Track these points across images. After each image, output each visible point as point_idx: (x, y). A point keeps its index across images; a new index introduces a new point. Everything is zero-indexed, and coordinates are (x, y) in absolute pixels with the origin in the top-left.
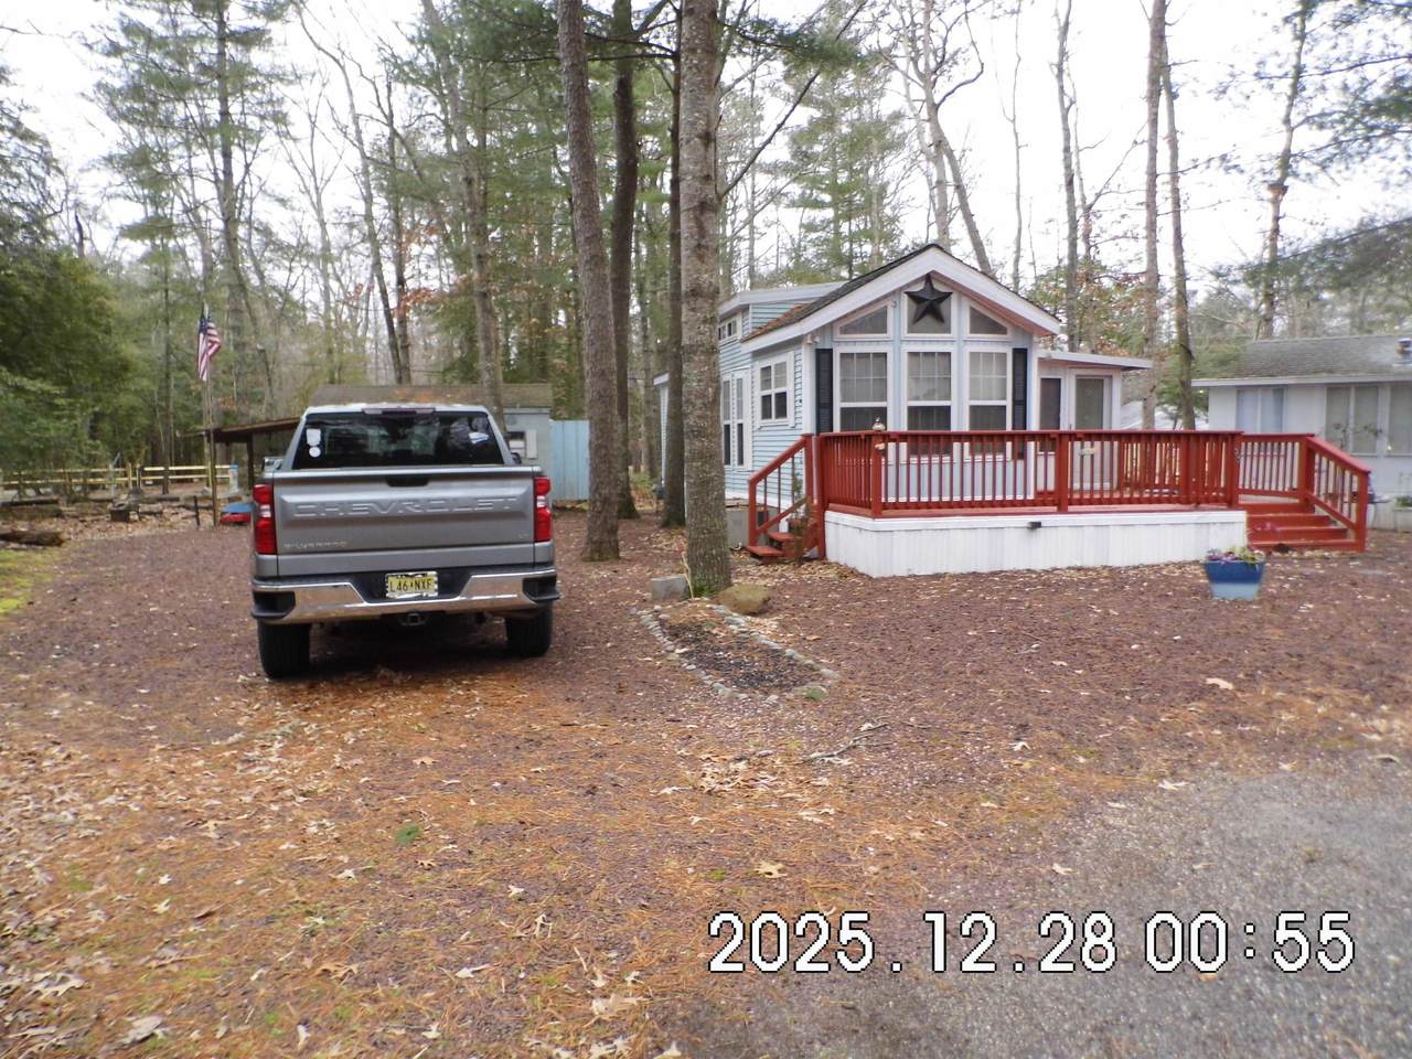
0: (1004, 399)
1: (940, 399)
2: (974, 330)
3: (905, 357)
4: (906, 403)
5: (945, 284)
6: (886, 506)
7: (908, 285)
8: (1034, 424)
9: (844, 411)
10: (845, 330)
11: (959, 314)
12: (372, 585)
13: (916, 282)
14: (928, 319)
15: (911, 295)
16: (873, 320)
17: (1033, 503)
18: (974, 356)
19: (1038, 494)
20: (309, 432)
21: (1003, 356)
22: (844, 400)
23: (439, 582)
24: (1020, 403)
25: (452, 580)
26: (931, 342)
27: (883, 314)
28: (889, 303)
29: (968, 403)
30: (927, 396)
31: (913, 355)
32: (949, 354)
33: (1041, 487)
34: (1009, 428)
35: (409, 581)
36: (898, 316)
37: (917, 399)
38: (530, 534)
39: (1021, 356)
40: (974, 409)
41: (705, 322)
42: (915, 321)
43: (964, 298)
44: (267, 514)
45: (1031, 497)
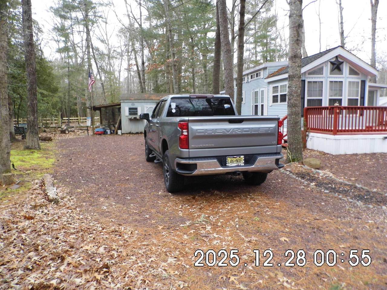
0: (358, 96)
1: (339, 96)
2: (350, 74)
3: (328, 83)
4: (328, 98)
5: (342, 59)
6: (338, 131)
7: (330, 59)
8: (366, 105)
9: (308, 100)
10: (310, 74)
11: (346, 68)
12: (222, 161)
13: (333, 58)
14: (336, 71)
15: (332, 63)
16: (318, 71)
17: (365, 131)
18: (350, 82)
19: (367, 127)
20: (172, 104)
21: (358, 82)
22: (308, 96)
23: (245, 160)
24: (363, 98)
25: (250, 159)
26: (336, 78)
27: (322, 68)
28: (324, 65)
29: (347, 98)
30: (335, 96)
31: (331, 82)
32: (342, 82)
33: (368, 125)
34: (359, 105)
35: (234, 159)
36: (328, 68)
37: (331, 96)
38: (275, 142)
39: (363, 82)
40: (349, 100)
41: (298, 67)
42: (332, 71)
43: (347, 64)
44: (185, 134)
45: (364, 128)
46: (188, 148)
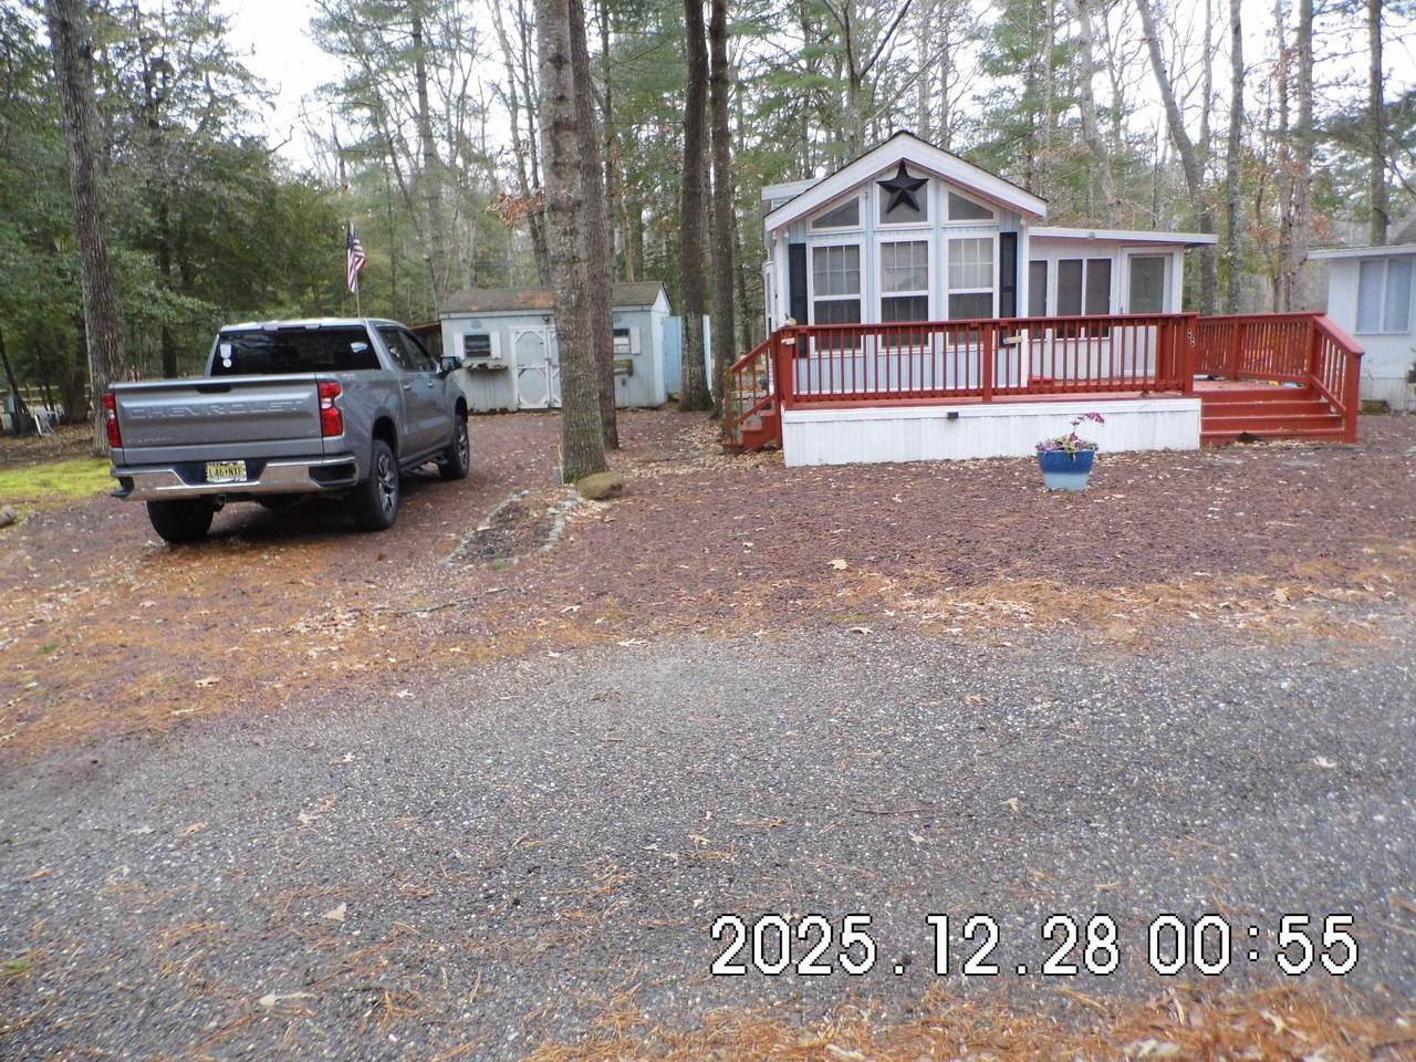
0: (991, 285)
1: (916, 288)
2: (952, 217)
3: (879, 246)
4: (879, 295)
5: (919, 171)
7: (881, 173)
8: (1023, 312)
9: (819, 306)
10: (817, 224)
11: (936, 201)
12: (194, 471)
13: (888, 170)
14: (903, 208)
15: (885, 186)
16: (842, 212)
18: (954, 243)
19: (1033, 382)
20: (222, 346)
21: (990, 241)
22: (817, 294)
23: (247, 469)
24: (1009, 288)
25: (255, 468)
26: (905, 231)
27: (855, 205)
28: (861, 194)
29: (947, 292)
30: (901, 288)
31: (885, 245)
32: (925, 243)
34: (996, 316)
35: (223, 469)
36: (872, 205)
37: (889, 290)
38: (317, 429)
39: (1009, 241)
40: (954, 299)
42: (889, 211)
43: (941, 185)
44: (113, 416)
46: (120, 446)
